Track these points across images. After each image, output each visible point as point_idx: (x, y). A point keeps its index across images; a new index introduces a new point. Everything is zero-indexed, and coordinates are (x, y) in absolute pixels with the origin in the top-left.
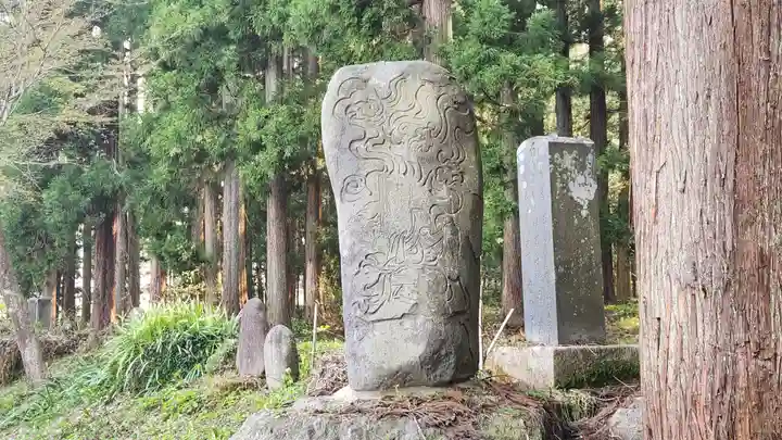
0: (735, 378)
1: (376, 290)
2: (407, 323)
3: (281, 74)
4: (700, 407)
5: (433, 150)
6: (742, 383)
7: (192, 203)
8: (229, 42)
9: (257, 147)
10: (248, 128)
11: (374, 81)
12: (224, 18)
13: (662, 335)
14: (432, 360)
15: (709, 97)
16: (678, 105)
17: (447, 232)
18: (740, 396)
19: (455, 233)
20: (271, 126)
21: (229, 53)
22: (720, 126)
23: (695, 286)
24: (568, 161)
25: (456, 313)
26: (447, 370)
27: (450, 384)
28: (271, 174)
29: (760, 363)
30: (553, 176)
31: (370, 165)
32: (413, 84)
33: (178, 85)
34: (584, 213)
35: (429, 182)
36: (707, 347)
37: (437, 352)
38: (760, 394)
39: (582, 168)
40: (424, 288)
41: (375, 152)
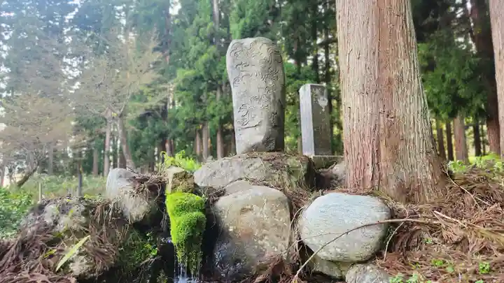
0: (379, 125)
1: (246, 117)
2: (257, 128)
3: (222, 91)
4: (366, 138)
5: (266, 69)
6: (382, 127)
7: (193, 139)
8: (204, 81)
9: (213, 116)
10: (210, 110)
11: (245, 44)
12: (202, 73)
13: (352, 114)
14: (267, 141)
15: (368, 22)
16: (357, 27)
17: (272, 97)
18: (381, 132)
19: (274, 97)
20: (217, 109)
21: (204, 85)
22: (373, 33)
23: (364, 92)
24: (317, 91)
25: (275, 126)
26: (272, 146)
27: (273, 151)
28: (217, 125)
29: (389, 119)
30: (312, 97)
31: (244, 73)
32: (259, 44)
33: (187, 96)
34: (323, 110)
35: (265, 79)
36: (369, 115)
37: (268, 139)
38: (389, 131)
39: (322, 94)
40: (263, 116)
41: (245, 69)
